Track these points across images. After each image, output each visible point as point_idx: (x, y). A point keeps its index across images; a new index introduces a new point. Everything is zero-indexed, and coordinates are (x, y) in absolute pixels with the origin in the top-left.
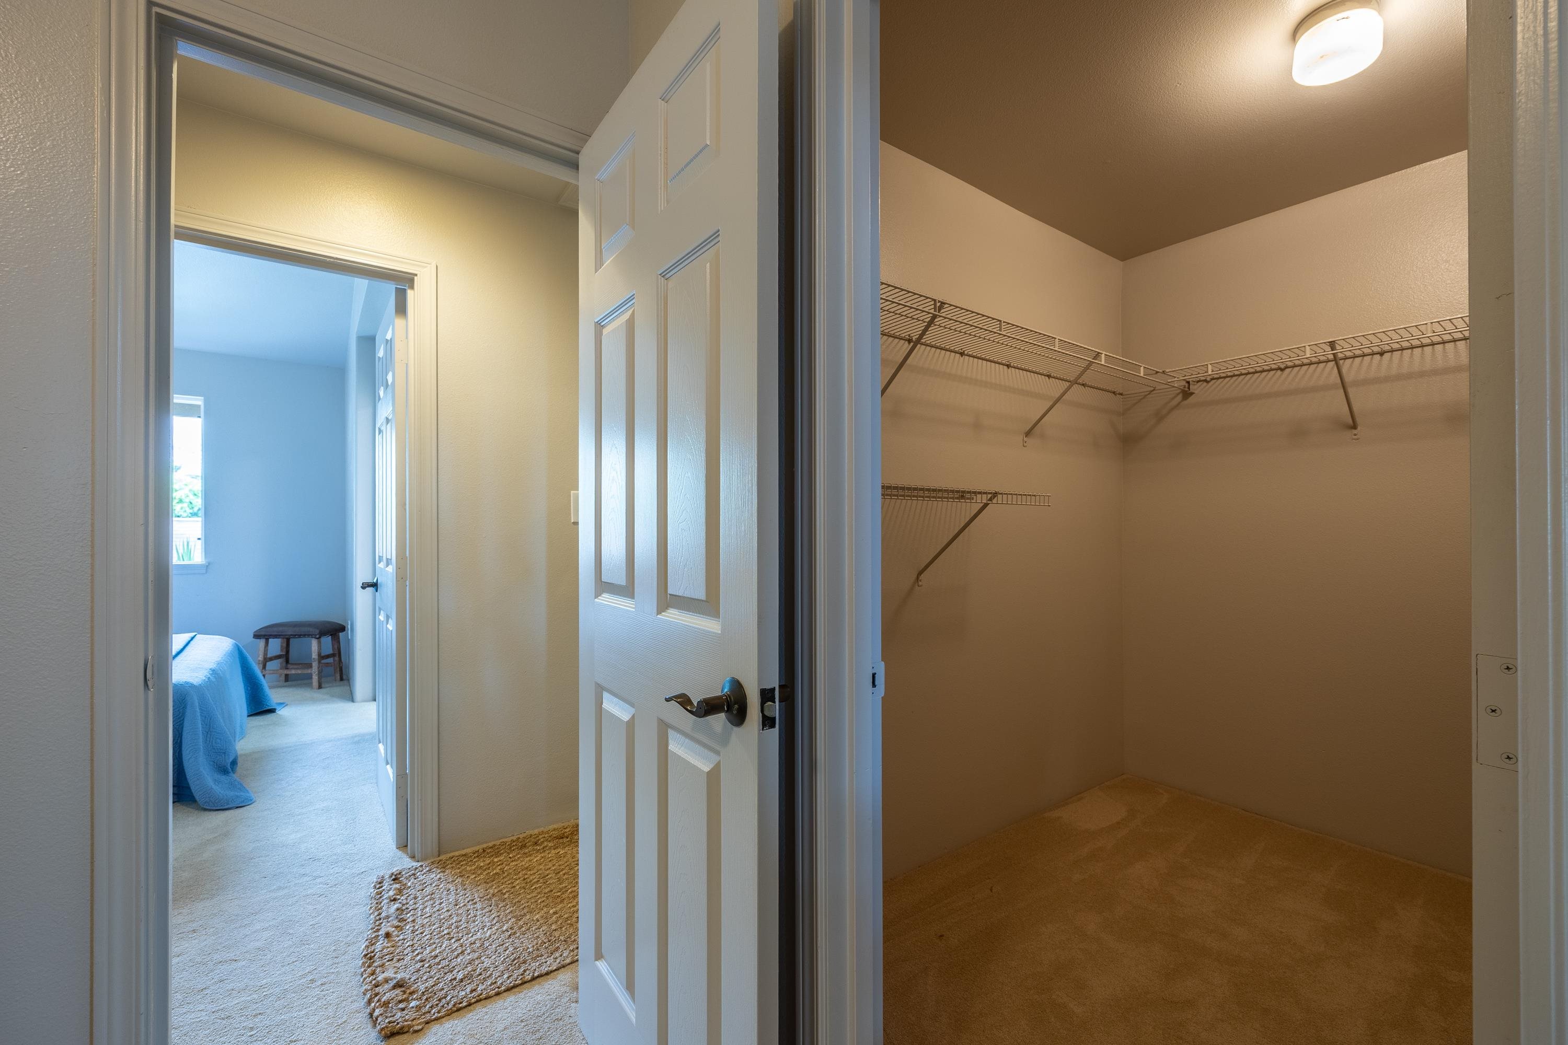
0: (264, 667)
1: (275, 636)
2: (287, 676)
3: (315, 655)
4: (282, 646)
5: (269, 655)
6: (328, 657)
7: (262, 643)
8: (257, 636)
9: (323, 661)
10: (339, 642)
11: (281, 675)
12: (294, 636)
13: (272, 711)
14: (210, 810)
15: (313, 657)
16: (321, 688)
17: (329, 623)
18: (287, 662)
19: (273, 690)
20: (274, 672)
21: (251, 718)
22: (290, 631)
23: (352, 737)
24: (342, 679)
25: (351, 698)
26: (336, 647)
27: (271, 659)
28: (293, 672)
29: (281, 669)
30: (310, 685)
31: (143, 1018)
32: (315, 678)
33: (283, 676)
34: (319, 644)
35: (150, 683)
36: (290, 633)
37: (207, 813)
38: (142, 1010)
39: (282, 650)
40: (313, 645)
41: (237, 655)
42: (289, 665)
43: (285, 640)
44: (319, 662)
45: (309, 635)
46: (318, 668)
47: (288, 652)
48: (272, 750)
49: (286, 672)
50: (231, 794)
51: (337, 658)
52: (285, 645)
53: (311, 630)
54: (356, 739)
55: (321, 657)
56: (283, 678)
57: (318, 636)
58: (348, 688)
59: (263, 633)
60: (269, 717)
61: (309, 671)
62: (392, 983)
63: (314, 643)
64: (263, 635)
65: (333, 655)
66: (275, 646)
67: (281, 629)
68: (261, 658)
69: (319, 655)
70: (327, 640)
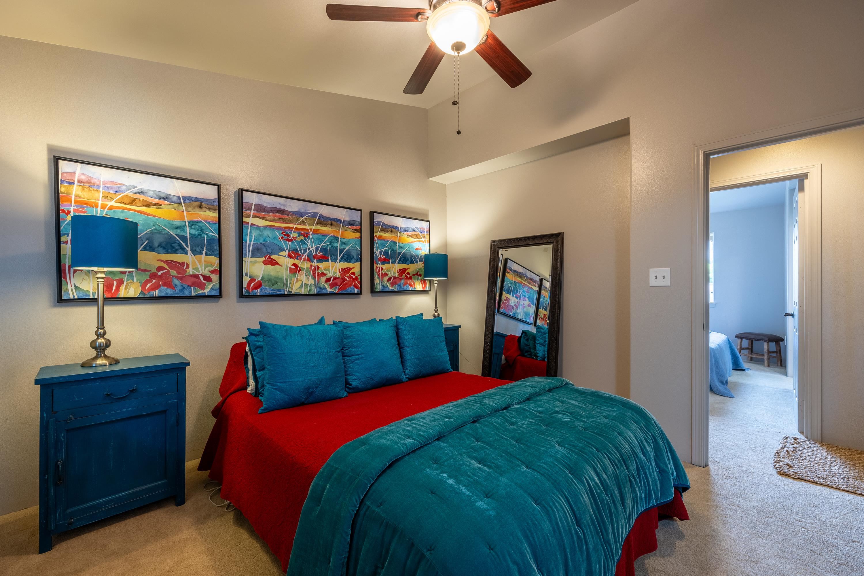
0: (740, 352)
1: (746, 338)
2: (751, 358)
3: (766, 350)
4: (749, 344)
5: (743, 347)
6: (773, 352)
7: (739, 340)
8: (737, 337)
9: (771, 354)
10: (780, 346)
11: (749, 357)
12: (755, 339)
13: (743, 370)
14: (718, 394)
15: (765, 351)
16: (769, 367)
17: (774, 336)
18: (752, 351)
19: (744, 363)
20: (745, 355)
21: (734, 371)
22: (753, 337)
23: (783, 389)
24: (781, 365)
25: (786, 374)
26: (778, 348)
27: (744, 349)
28: (754, 356)
29: (749, 354)
30: (763, 365)
31: (703, 414)
32: (766, 362)
33: (750, 358)
34: (768, 345)
35: (704, 329)
36: (753, 338)
37: (716, 395)
38: (703, 412)
39: (749, 346)
40: (765, 345)
41: (728, 343)
42: (753, 354)
43: (751, 341)
44: (768, 354)
45: (763, 340)
46: (768, 357)
47: (752, 347)
48: (743, 384)
49: (751, 356)
50: (725, 391)
51: (778, 354)
52: (750, 343)
53: (764, 338)
54: (785, 391)
55: (769, 352)
56: (750, 359)
57: (767, 341)
58: (785, 370)
59: (740, 336)
60: (742, 372)
61: (763, 358)
62: (785, 463)
63: (766, 345)
64: (741, 337)
65: (776, 352)
66: (746, 343)
67: (749, 335)
68: (739, 347)
69: (768, 350)
70: (773, 344)
